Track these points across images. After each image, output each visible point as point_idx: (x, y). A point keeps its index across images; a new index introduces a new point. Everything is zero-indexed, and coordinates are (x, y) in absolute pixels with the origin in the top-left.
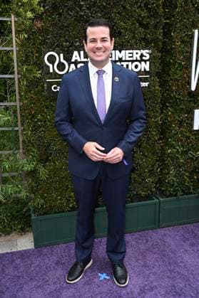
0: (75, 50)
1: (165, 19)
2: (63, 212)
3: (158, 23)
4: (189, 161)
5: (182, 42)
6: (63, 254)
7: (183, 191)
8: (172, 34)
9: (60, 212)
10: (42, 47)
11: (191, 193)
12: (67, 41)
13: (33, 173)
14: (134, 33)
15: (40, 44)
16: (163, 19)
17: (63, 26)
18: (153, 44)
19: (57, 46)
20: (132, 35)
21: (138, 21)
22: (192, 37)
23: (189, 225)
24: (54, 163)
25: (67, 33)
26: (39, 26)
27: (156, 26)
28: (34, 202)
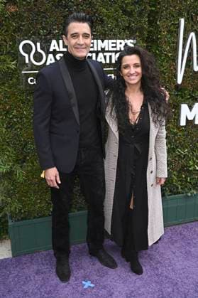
0: (54, 38)
1: (151, 7)
2: (44, 216)
3: (143, 10)
4: (177, 159)
5: (169, 31)
6: (44, 262)
7: (171, 191)
8: (158, 23)
9: (40, 217)
10: (16, 35)
11: (179, 193)
12: (43, 28)
13: (9, 175)
14: (117, 21)
15: (14, 31)
16: (148, 6)
17: (39, 11)
18: (137, 34)
19: (34, 34)
20: (115, 23)
21: (121, 7)
22: (178, 27)
23: (177, 227)
24: (33, 163)
25: (44, 19)
26: (13, 10)
27: (140, 14)
28: (11, 207)
